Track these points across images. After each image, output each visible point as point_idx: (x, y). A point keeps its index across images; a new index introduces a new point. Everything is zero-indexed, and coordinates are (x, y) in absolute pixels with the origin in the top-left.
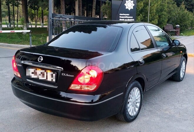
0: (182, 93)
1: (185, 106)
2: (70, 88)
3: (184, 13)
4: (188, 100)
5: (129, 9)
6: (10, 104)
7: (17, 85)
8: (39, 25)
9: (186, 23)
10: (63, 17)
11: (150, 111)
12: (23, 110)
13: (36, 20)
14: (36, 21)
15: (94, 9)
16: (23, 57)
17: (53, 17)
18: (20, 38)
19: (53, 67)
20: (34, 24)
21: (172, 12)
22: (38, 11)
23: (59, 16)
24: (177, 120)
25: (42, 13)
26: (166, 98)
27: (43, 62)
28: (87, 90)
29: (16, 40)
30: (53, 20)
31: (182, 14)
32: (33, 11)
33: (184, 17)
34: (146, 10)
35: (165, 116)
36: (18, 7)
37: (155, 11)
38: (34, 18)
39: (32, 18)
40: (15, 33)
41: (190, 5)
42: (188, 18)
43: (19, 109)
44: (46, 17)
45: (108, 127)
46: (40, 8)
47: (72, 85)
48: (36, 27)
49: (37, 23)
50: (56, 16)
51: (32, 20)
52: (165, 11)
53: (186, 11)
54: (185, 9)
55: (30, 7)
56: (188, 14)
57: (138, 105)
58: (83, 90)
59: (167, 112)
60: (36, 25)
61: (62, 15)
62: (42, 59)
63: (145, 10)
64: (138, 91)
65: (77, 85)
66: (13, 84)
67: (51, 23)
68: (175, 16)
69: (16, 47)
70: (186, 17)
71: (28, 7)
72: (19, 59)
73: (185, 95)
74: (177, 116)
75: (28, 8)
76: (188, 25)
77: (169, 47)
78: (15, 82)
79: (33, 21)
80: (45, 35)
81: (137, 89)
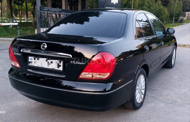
0: (177, 78)
1: (184, 90)
2: (80, 77)
3: (161, 8)
4: (184, 85)
5: (115, 3)
6: (6, 97)
7: (15, 76)
8: (23, 20)
9: (163, 17)
10: (51, 10)
11: (153, 97)
12: (22, 103)
13: (20, 15)
14: (20, 17)
15: (80, 3)
16: (19, 46)
17: (41, 10)
18: (6, 31)
19: (55, 54)
20: (18, 20)
21: (151, 7)
22: (22, 6)
23: (47, 9)
24: (181, 104)
25: (27, 8)
26: (163, 84)
27: (47, 49)
28: (99, 78)
29: (2, 34)
30: (40, 13)
31: (159, 9)
32: (17, 7)
33: (161, 11)
34: (130, 4)
35: (168, 102)
36: (1, 2)
37: (137, 5)
38: (18, 13)
39: (16, 13)
40: (2, 26)
41: (164, 2)
42: (164, 13)
43: (17, 102)
44: (29, 13)
45: (116, 115)
46: (24, 4)
47: (83, 74)
48: (21, 21)
49: (22, 18)
50: (44, 9)
51: (16, 15)
52: (146, 6)
53: (162, 7)
54: (161, 4)
55: (14, 3)
56: (163, 9)
57: (143, 91)
58: (94, 78)
59: (169, 97)
60: (21, 20)
61: (49, 8)
62: (46, 46)
63: (128, 4)
64: (143, 78)
65: (88, 73)
66: (11, 76)
67: (39, 16)
68: (153, 11)
69: (4, 40)
70: (162, 12)
71: (12, 2)
72: (16, 48)
73: (180, 80)
74: (179, 100)
75: (12, 4)
76: (164, 19)
77: (163, 35)
78: (12, 73)
79: (17, 17)
80: (32, 28)
81: (143, 76)
